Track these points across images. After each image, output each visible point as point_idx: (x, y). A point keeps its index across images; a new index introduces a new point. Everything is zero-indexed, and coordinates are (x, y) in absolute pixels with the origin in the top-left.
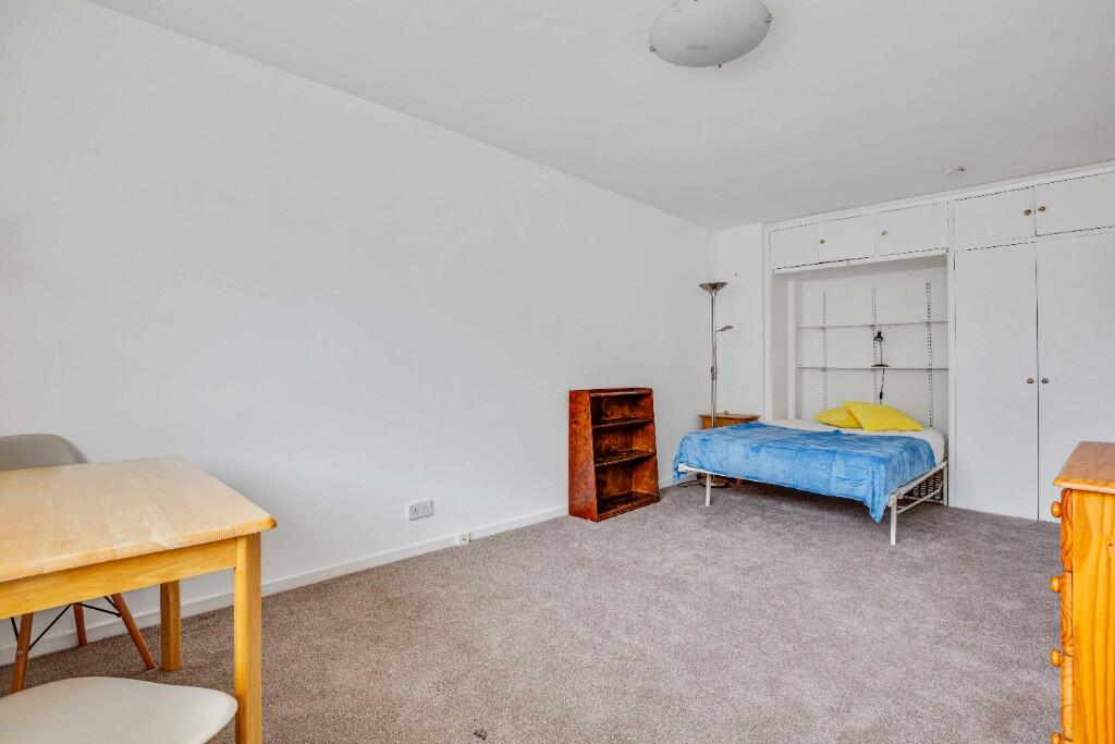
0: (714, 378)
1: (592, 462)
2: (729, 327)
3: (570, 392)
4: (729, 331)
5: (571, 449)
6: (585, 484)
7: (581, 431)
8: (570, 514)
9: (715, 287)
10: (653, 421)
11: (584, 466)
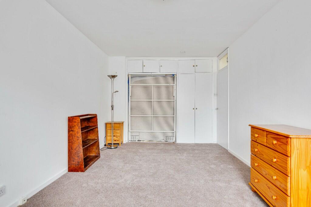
0: (113, 109)
1: (81, 147)
2: (118, 91)
3: (69, 117)
4: (117, 93)
5: (69, 142)
6: (78, 157)
7: (75, 134)
8: (69, 171)
9: (114, 77)
10: (97, 127)
11: (77, 149)
